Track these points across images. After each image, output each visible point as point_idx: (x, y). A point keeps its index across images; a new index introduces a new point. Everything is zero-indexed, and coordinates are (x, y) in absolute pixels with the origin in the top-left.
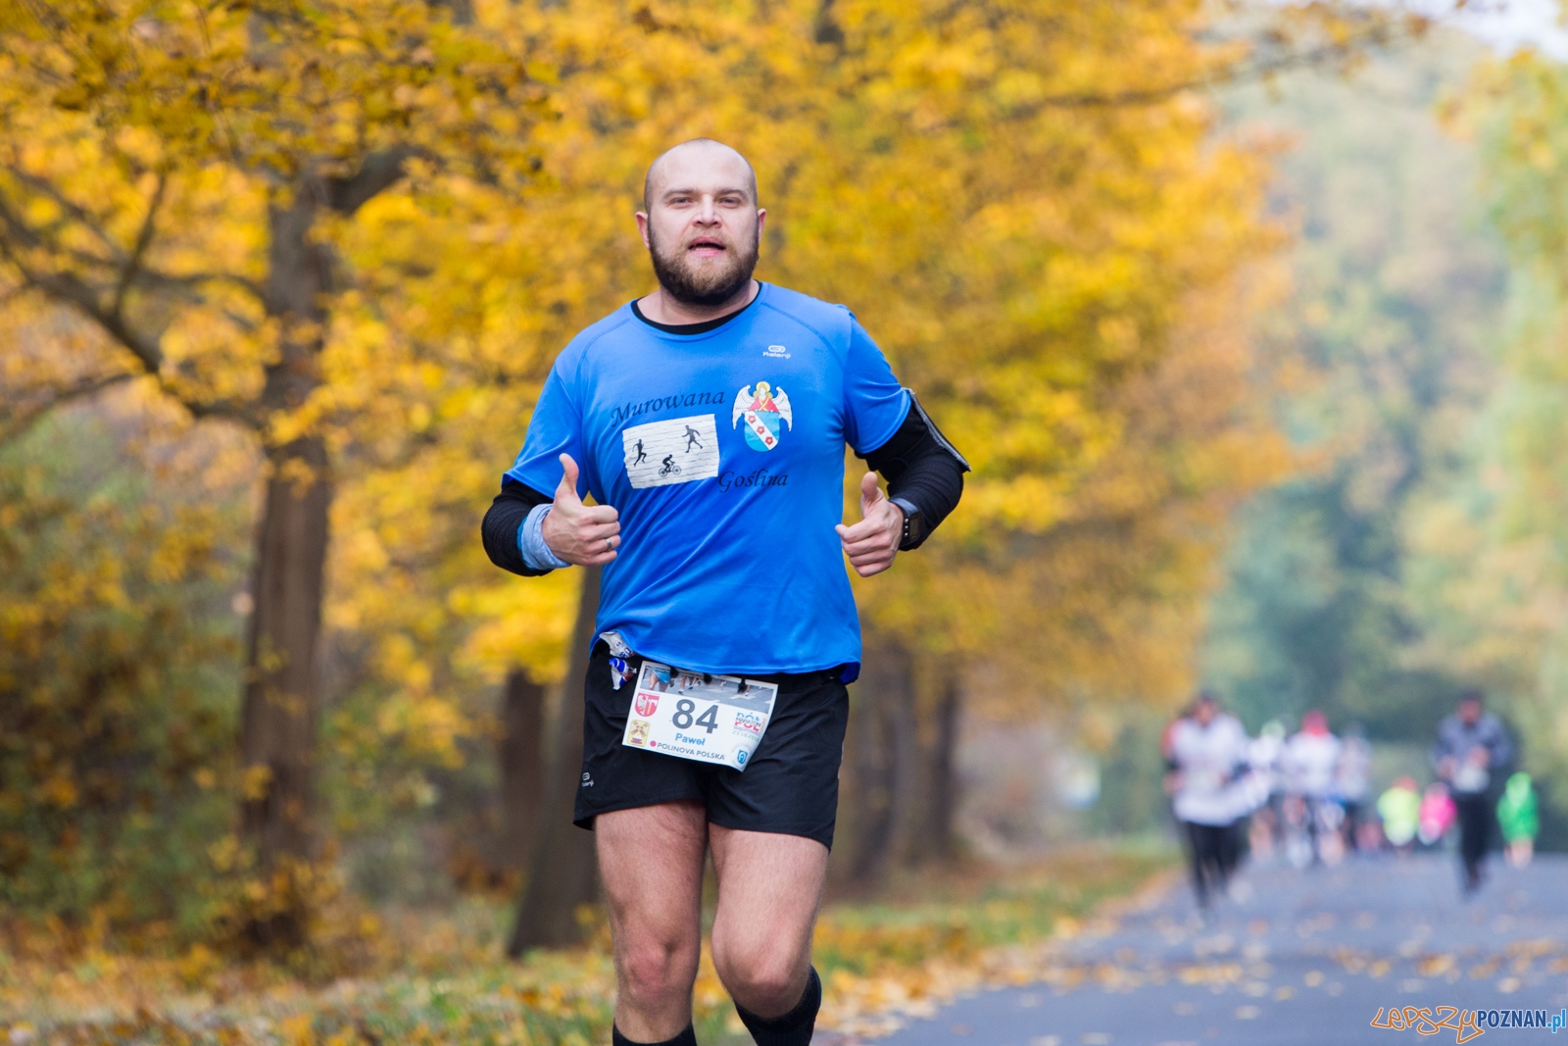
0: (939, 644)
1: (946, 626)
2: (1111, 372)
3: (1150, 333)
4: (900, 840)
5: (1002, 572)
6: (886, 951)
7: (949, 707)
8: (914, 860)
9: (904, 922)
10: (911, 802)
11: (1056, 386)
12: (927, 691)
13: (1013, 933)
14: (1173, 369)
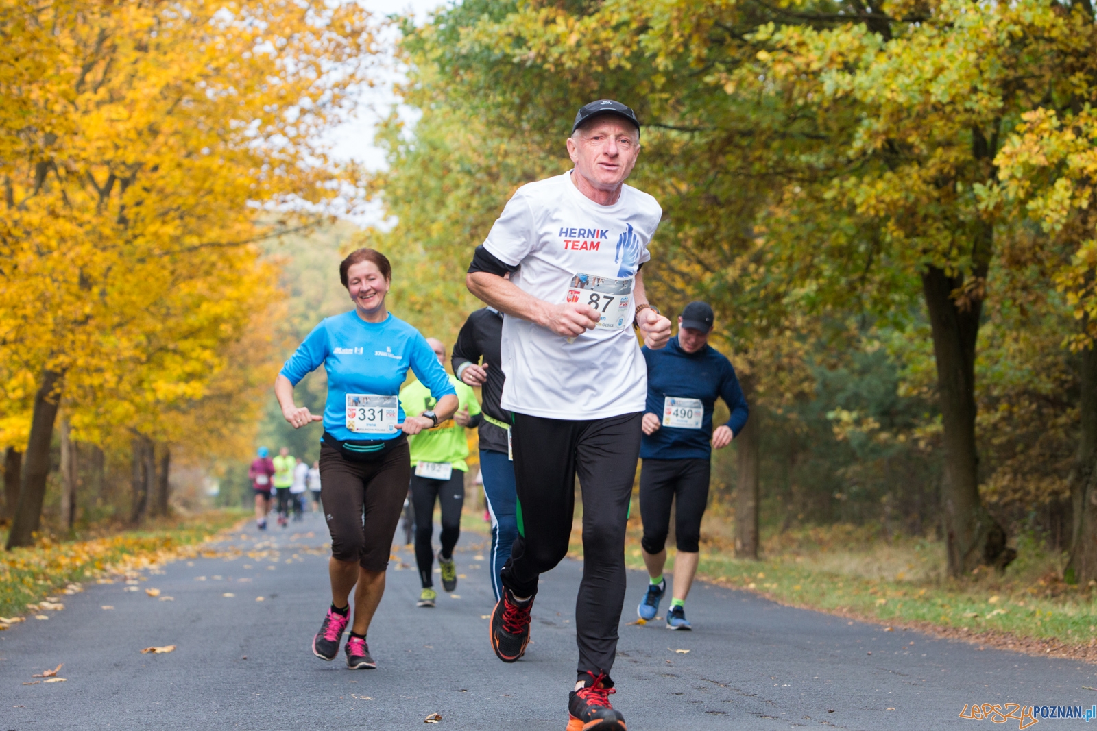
0: (162, 438)
1: (165, 432)
2: (224, 341)
3: (237, 328)
4: (149, 508)
5: (184, 412)
6: (142, 547)
7: (166, 461)
8: (153, 515)
9: (150, 537)
10: (153, 495)
11: (204, 348)
12: (159, 455)
13: (189, 540)
14: (245, 341)
